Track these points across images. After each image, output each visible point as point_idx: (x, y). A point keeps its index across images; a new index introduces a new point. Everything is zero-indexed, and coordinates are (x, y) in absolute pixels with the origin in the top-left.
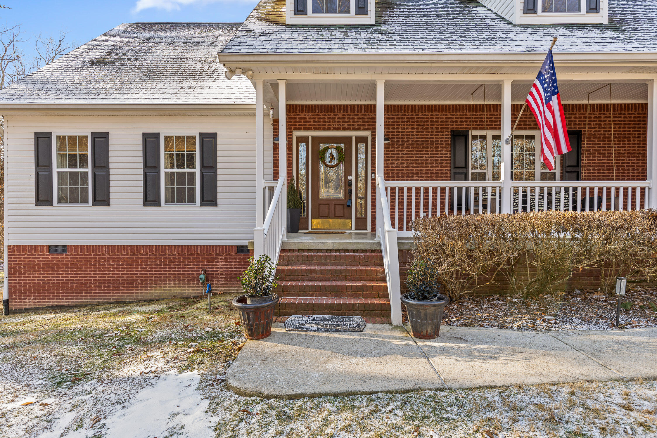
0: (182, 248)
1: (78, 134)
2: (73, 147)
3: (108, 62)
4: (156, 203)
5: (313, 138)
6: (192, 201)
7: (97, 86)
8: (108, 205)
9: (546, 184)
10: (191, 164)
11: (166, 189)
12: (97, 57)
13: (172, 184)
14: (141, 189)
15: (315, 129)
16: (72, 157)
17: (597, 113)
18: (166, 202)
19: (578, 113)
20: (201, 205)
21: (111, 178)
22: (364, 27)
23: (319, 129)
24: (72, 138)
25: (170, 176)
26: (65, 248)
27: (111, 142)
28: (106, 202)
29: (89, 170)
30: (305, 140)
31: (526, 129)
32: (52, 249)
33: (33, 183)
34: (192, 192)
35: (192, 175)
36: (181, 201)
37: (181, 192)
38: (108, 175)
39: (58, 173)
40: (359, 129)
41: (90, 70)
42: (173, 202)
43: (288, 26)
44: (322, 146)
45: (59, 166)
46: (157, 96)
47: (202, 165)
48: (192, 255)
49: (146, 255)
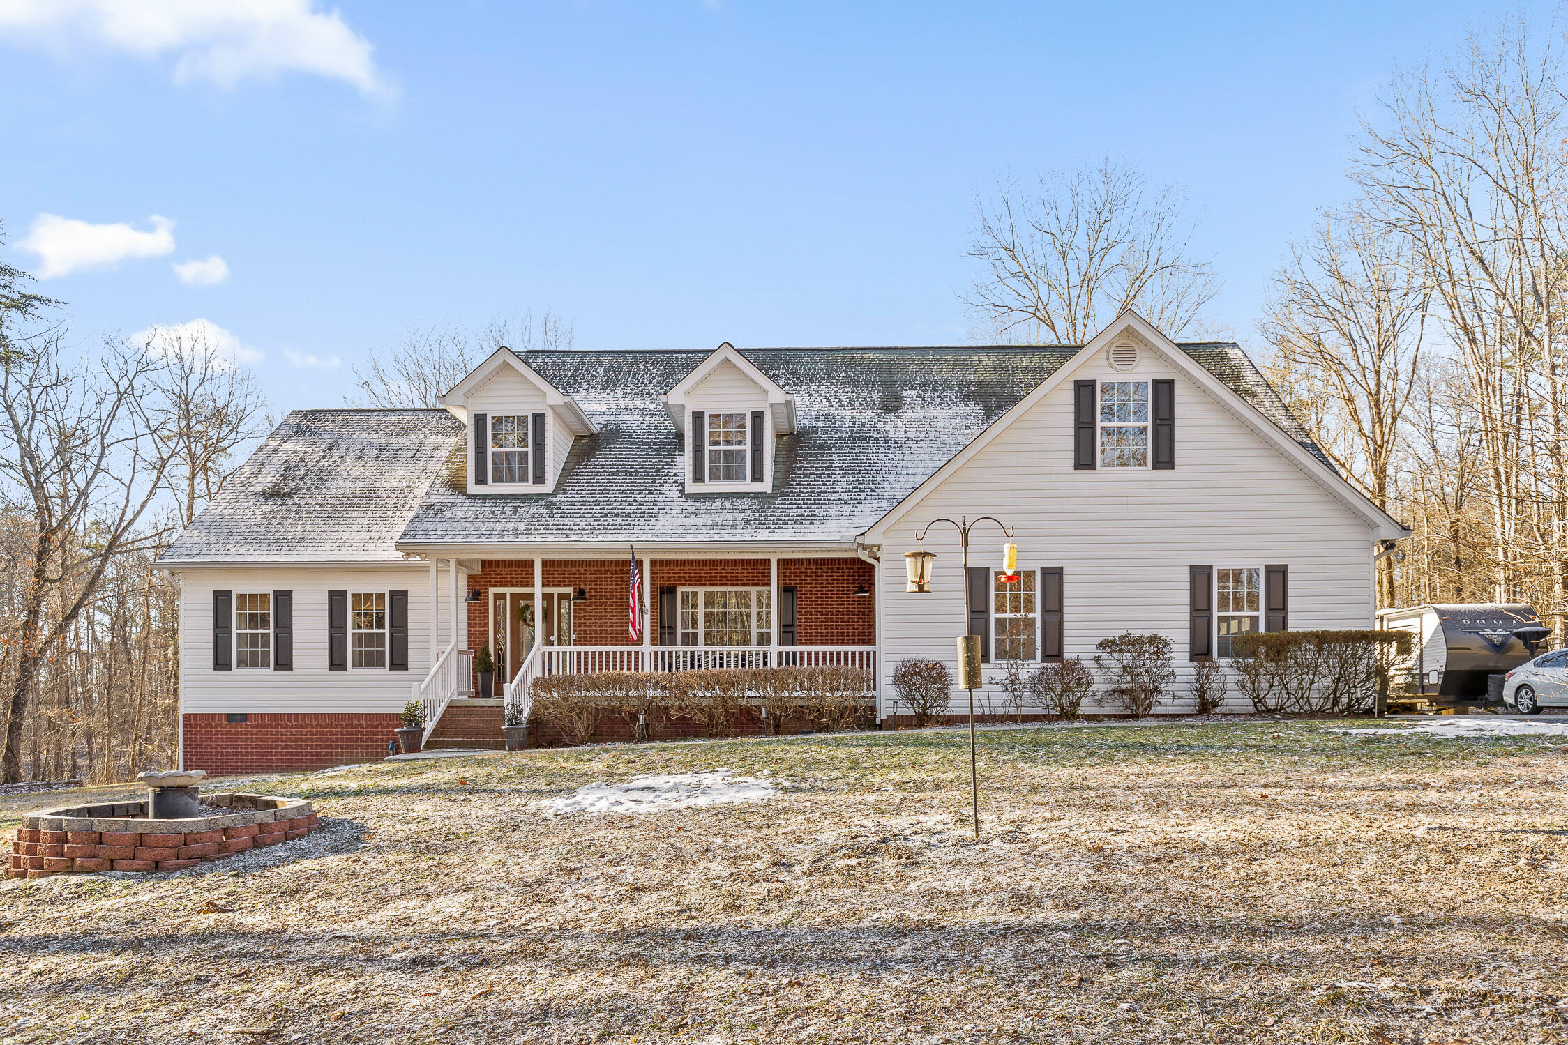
0: (370, 717)
1: (259, 593)
2: (254, 606)
3: (284, 495)
4: (343, 666)
5: (512, 595)
6: (381, 664)
7: (278, 535)
8: (291, 669)
9: (689, 648)
10: (380, 625)
11: (353, 651)
12: (269, 485)
13: (360, 646)
14: (327, 652)
15: (513, 586)
16: (253, 617)
17: (813, 567)
18: (353, 666)
19: (793, 567)
20: (391, 669)
21: (294, 639)
22: (540, 497)
23: (517, 586)
24: (253, 597)
25: (358, 639)
26: (244, 717)
27: (294, 601)
28: (288, 666)
29: (271, 631)
30: (503, 596)
31: (737, 585)
32: (230, 717)
33: (212, 645)
34: (381, 654)
35: (381, 636)
36: (369, 664)
37: (369, 654)
38: (292, 636)
39: (239, 635)
40: (559, 586)
41: (266, 508)
42: (361, 665)
43: (469, 496)
44: (523, 603)
45: (239, 627)
46: (344, 550)
47: (392, 626)
48: (380, 724)
49: (332, 724)
